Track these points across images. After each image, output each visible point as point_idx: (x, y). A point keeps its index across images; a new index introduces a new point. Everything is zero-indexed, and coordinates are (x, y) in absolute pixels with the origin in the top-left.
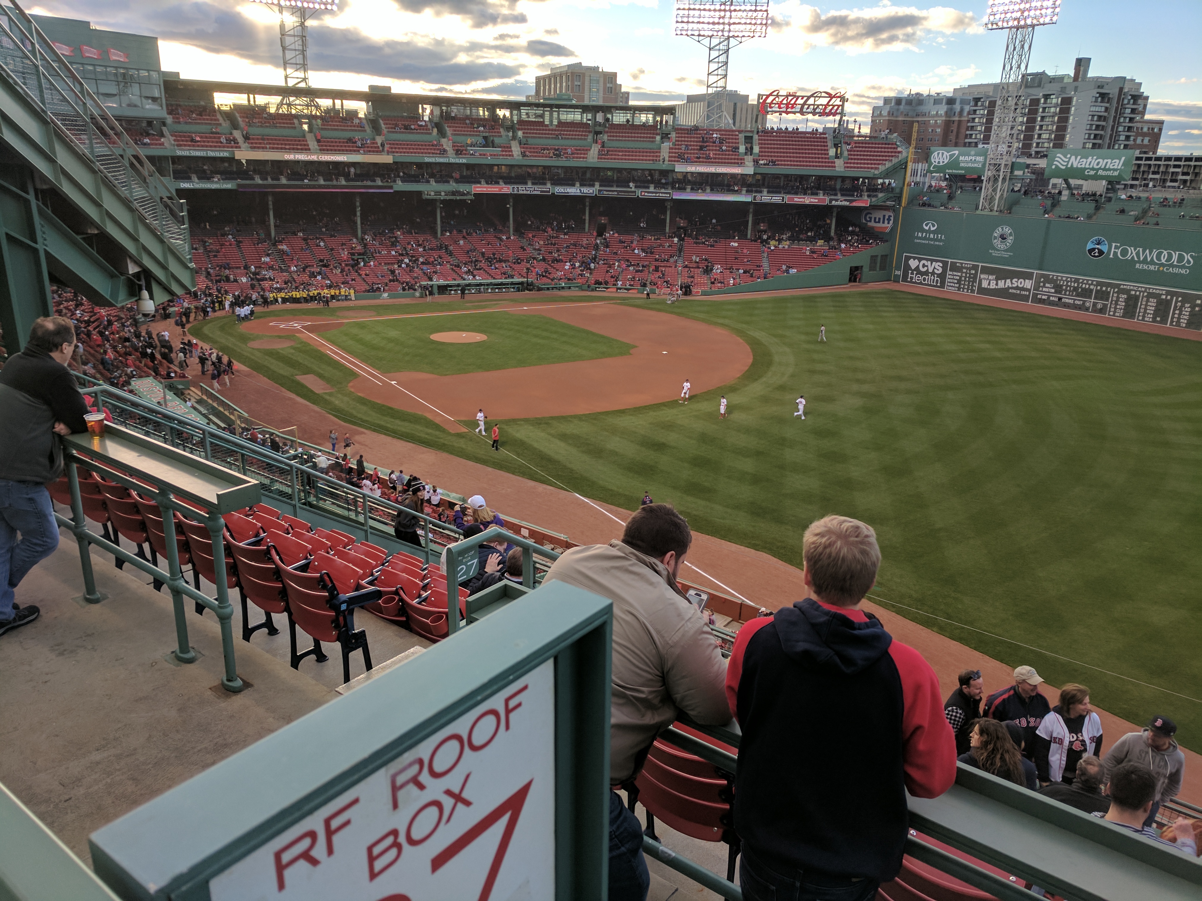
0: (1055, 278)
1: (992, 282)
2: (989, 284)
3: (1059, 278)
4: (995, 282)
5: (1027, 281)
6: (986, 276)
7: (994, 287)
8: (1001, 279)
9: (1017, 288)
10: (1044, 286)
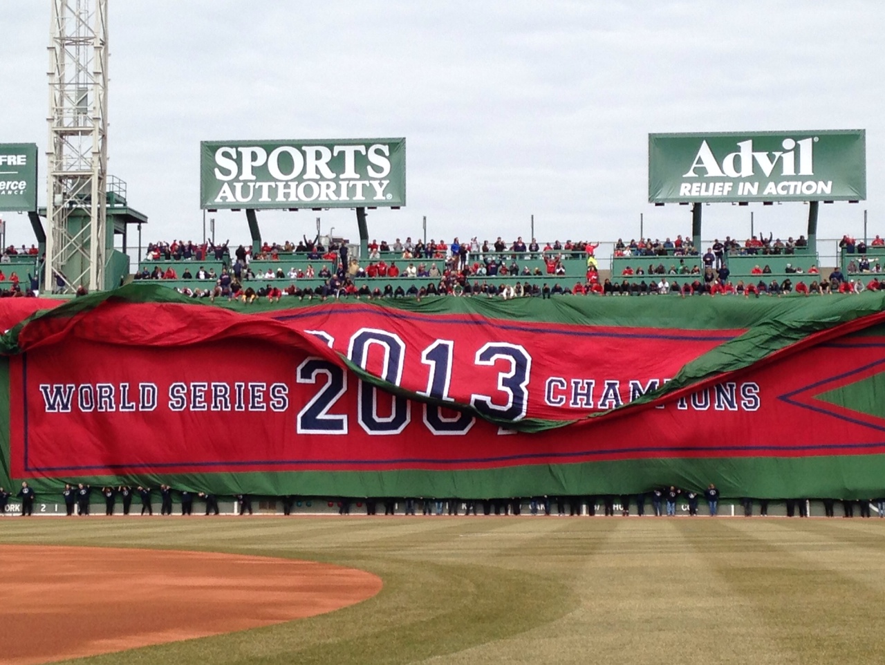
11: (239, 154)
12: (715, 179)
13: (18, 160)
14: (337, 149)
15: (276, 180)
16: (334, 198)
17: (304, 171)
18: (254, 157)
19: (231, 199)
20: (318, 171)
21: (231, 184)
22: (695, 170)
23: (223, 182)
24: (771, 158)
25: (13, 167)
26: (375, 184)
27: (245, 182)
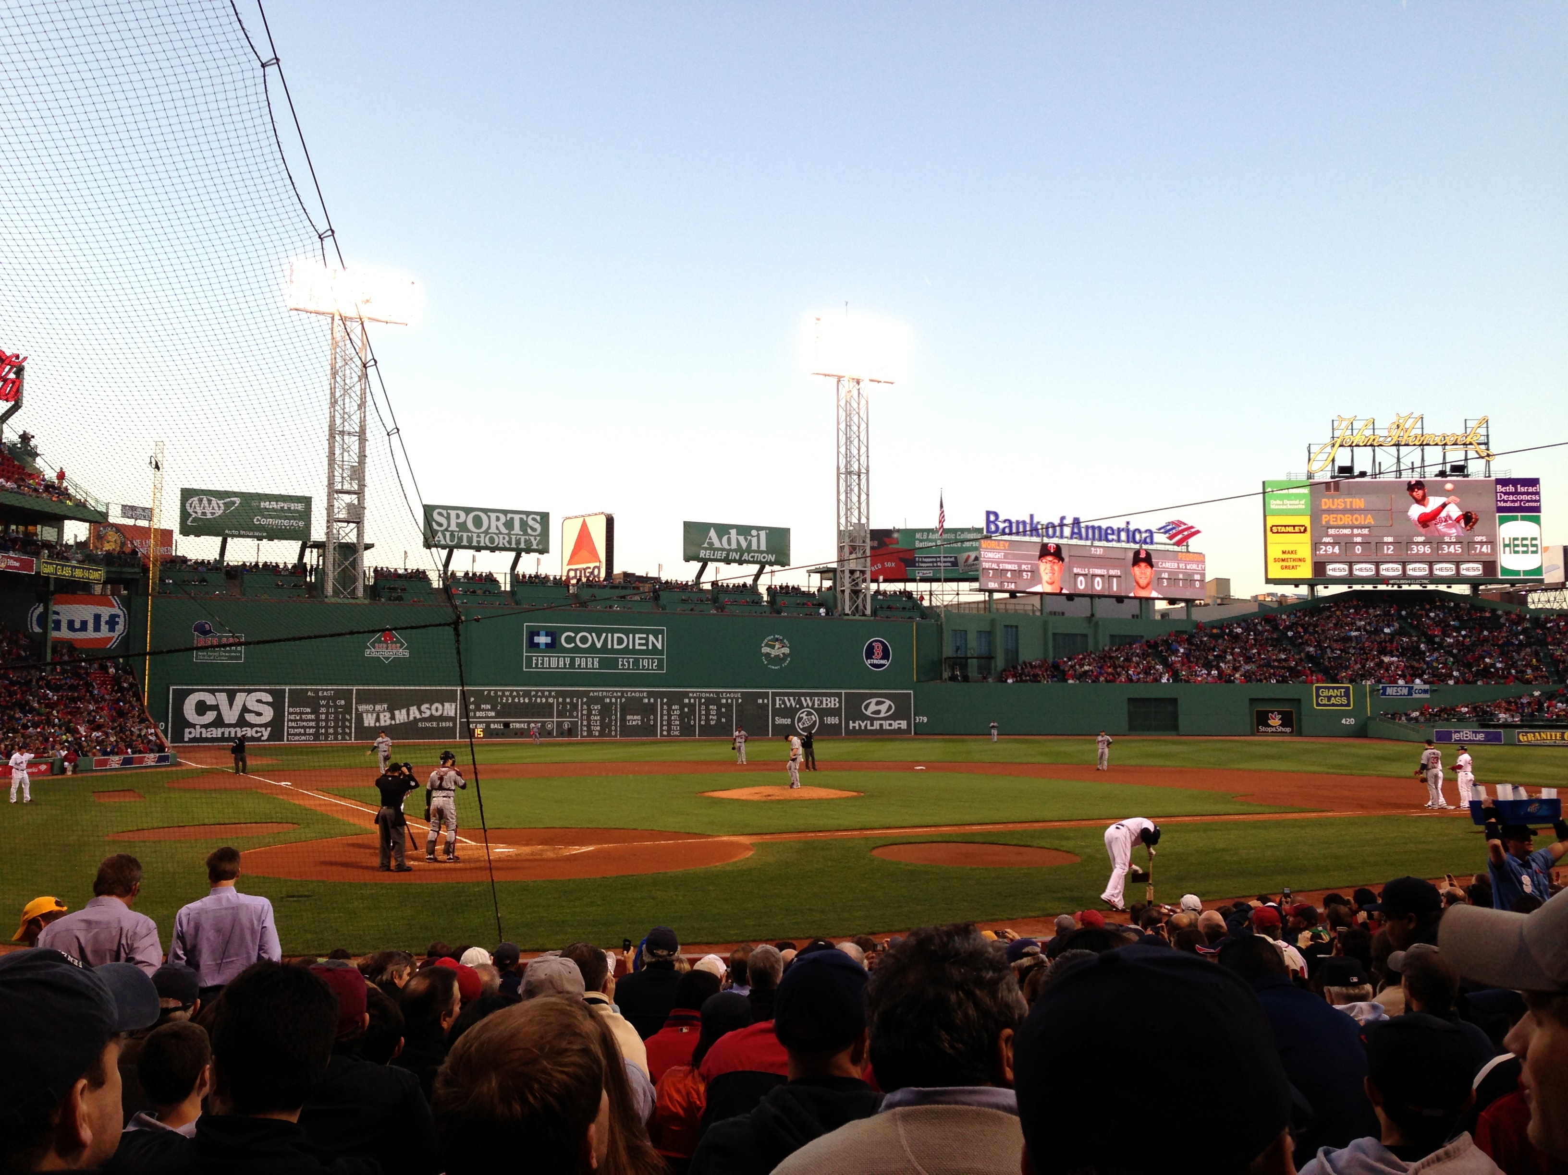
0: (492, 693)
1: (382, 716)
2: (378, 719)
3: (500, 693)
4: (388, 715)
5: (447, 705)
6: (370, 707)
7: (388, 722)
8: (400, 709)
9: (432, 718)
10: (478, 709)
11: (448, 514)
12: (718, 549)
13: (300, 507)
14: (509, 516)
15: (471, 532)
16: (508, 546)
17: (489, 528)
18: (458, 516)
19: (443, 542)
20: (497, 528)
21: (443, 532)
22: (708, 543)
23: (437, 531)
24: (746, 539)
25: (297, 511)
26: (532, 539)
27: (452, 532)
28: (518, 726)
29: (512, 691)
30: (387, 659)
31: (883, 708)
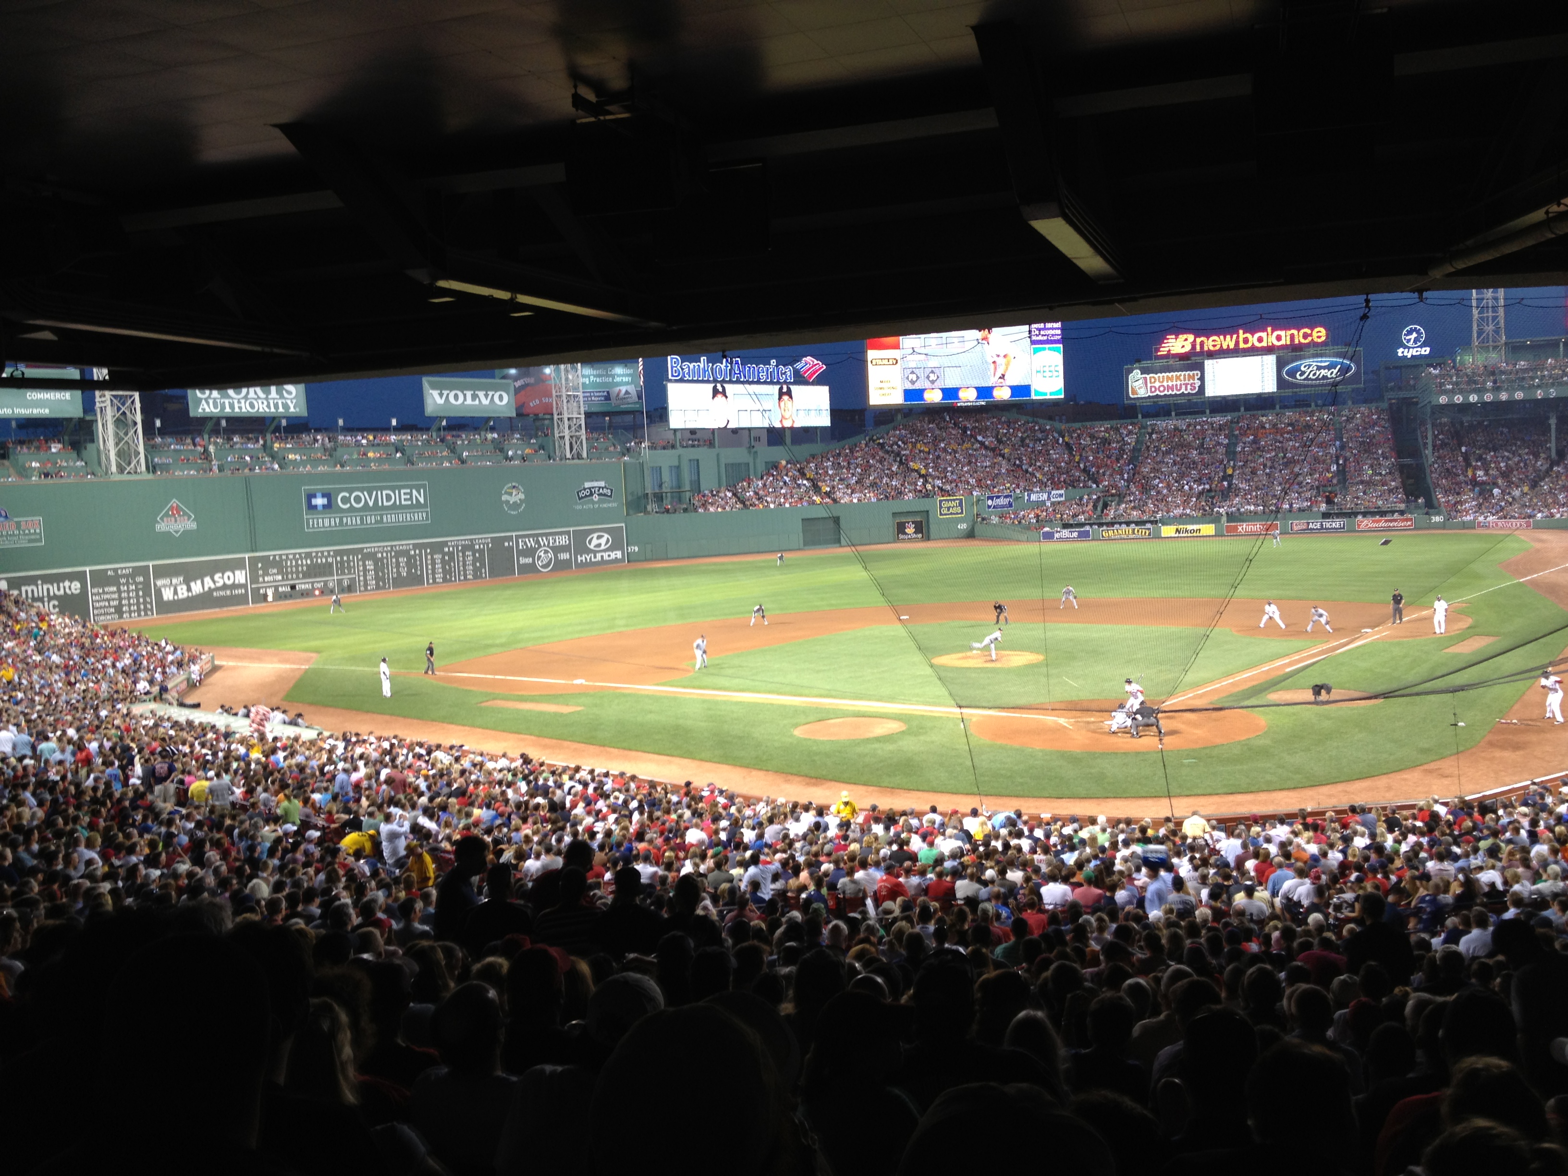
0: (277, 558)
1: (179, 588)
2: (176, 592)
3: (284, 557)
4: (185, 587)
5: (237, 573)
6: (166, 581)
7: (186, 595)
8: (195, 580)
9: (225, 587)
10: (266, 574)
15: (232, 398)
19: (208, 410)
21: (206, 400)
23: (201, 399)
26: (289, 402)
27: (215, 399)
28: (303, 587)
29: (295, 555)
30: (177, 532)
31: (603, 541)
